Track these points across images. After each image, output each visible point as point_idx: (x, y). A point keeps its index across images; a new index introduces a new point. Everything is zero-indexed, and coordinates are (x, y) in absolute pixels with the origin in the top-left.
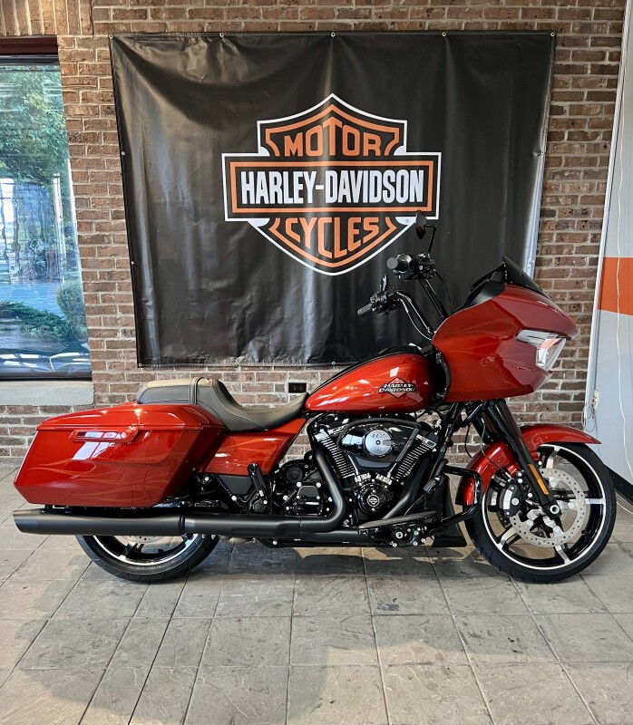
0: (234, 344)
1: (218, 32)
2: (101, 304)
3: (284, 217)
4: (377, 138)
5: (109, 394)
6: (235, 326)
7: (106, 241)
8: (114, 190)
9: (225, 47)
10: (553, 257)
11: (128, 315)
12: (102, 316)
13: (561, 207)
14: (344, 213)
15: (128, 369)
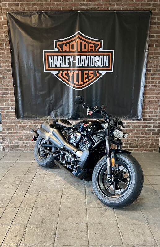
0: (47, 112)
1: (42, 11)
2: (4, 99)
3: (63, 71)
4: (93, 46)
5: (7, 128)
6: (47, 106)
7: (6, 78)
8: (8, 62)
9: (44, 15)
10: (150, 85)
11: (12, 103)
12: (5, 103)
13: (153, 68)
14: (82, 70)
15: (13, 120)
